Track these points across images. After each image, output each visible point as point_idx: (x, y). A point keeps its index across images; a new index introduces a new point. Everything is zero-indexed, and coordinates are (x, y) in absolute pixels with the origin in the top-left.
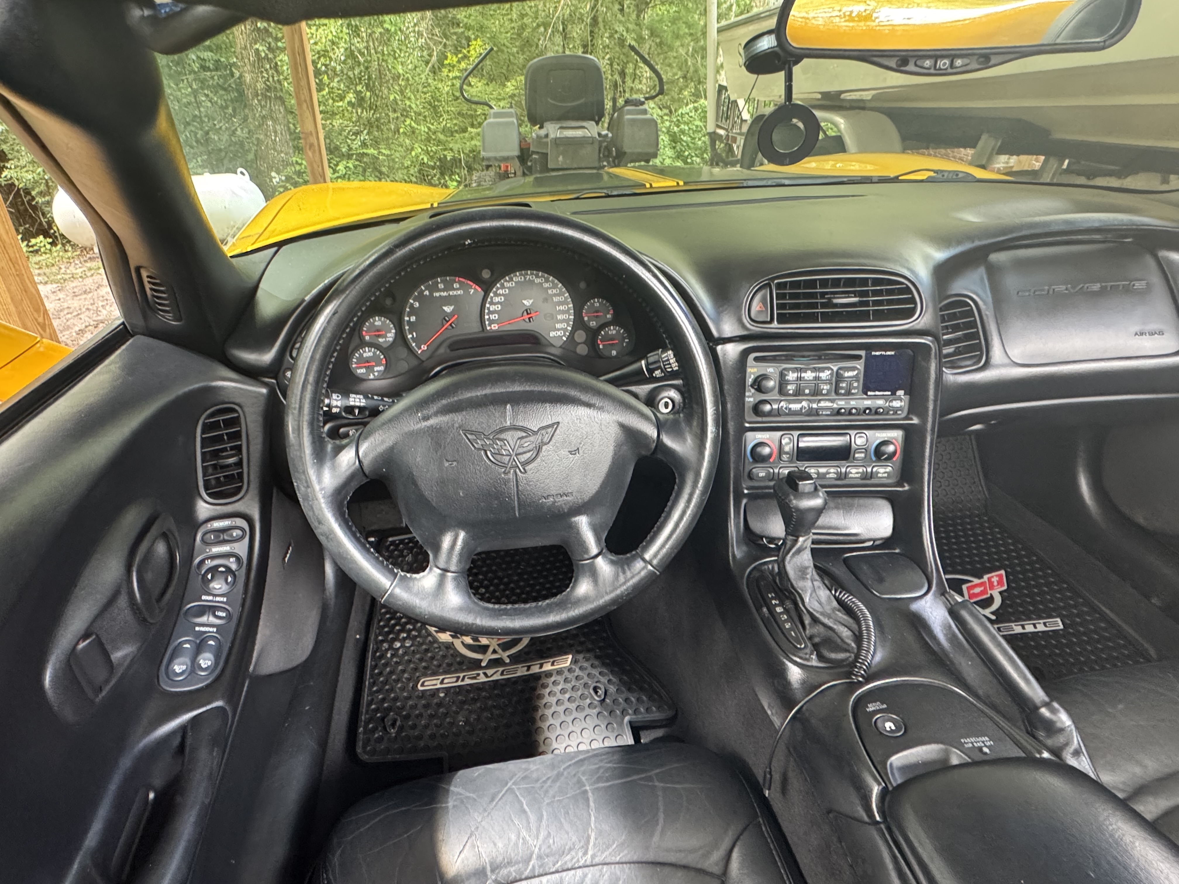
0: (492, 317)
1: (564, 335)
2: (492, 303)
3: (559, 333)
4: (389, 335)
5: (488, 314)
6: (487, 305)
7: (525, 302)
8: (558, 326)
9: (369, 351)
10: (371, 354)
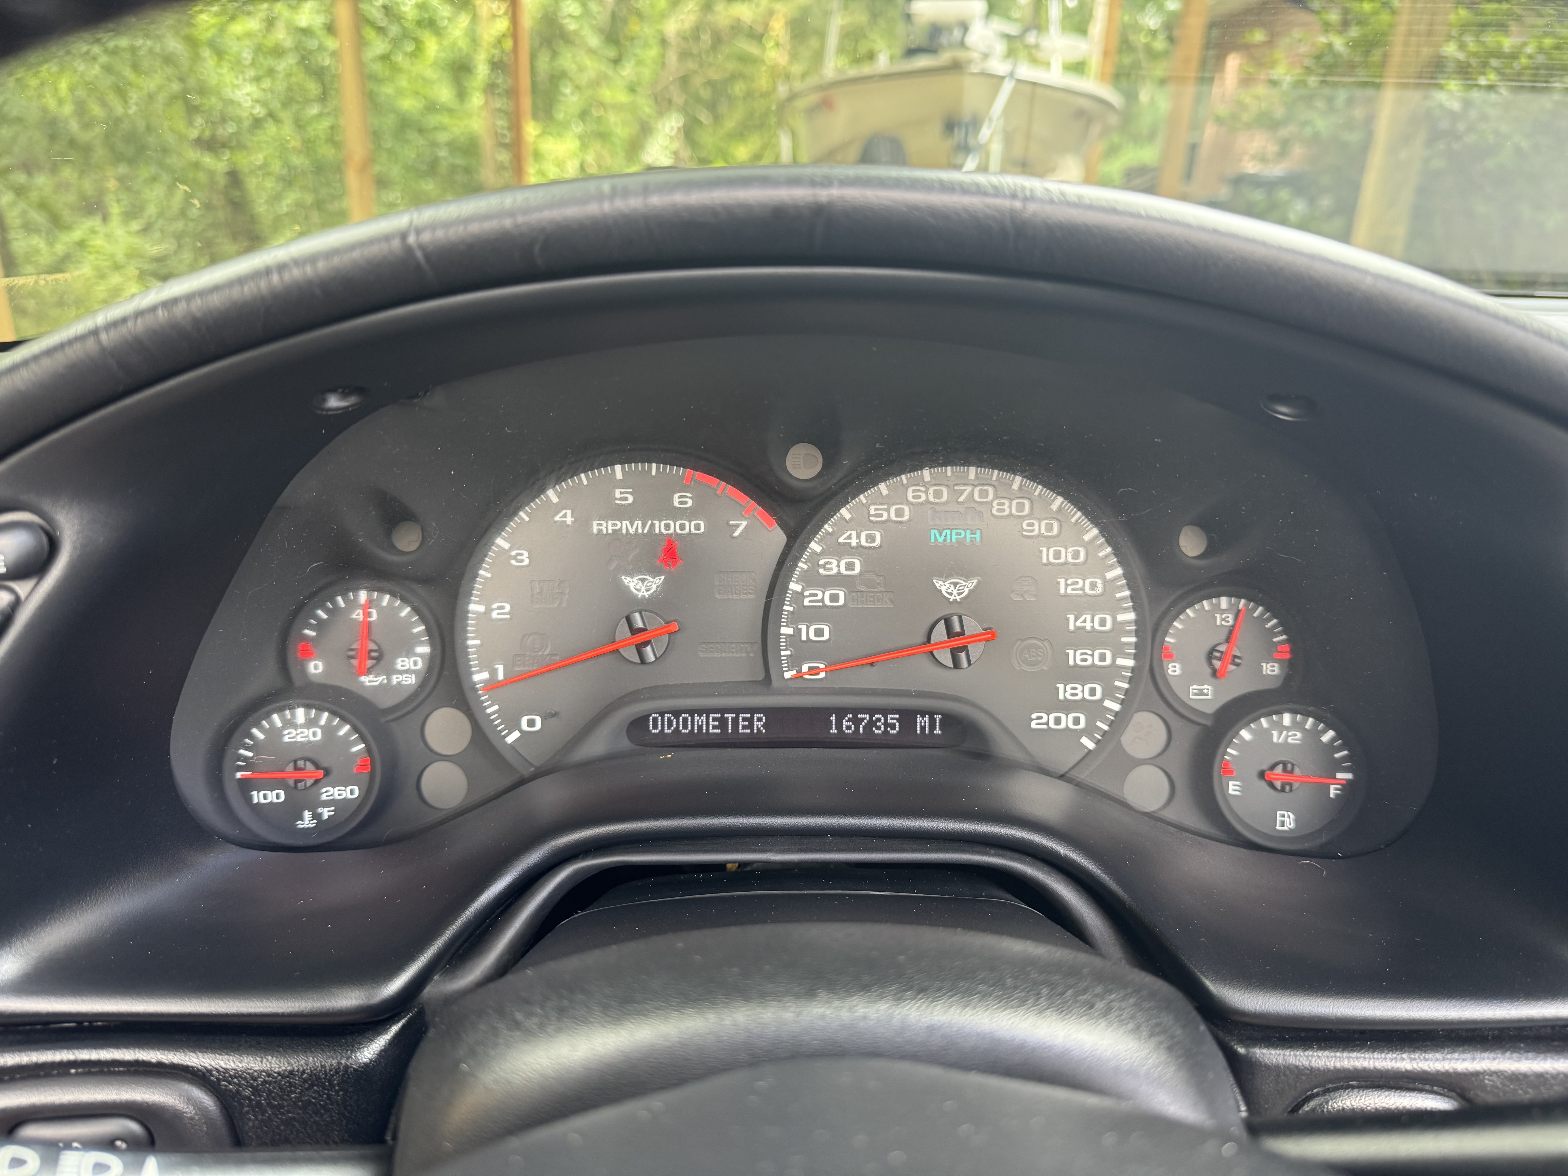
0: (808, 632)
1: (1088, 731)
2: (812, 580)
3: (1067, 721)
4: (403, 663)
5: (795, 619)
6: (795, 587)
7: (944, 586)
8: (1065, 692)
9: (311, 723)
10: (314, 735)
